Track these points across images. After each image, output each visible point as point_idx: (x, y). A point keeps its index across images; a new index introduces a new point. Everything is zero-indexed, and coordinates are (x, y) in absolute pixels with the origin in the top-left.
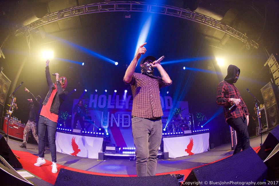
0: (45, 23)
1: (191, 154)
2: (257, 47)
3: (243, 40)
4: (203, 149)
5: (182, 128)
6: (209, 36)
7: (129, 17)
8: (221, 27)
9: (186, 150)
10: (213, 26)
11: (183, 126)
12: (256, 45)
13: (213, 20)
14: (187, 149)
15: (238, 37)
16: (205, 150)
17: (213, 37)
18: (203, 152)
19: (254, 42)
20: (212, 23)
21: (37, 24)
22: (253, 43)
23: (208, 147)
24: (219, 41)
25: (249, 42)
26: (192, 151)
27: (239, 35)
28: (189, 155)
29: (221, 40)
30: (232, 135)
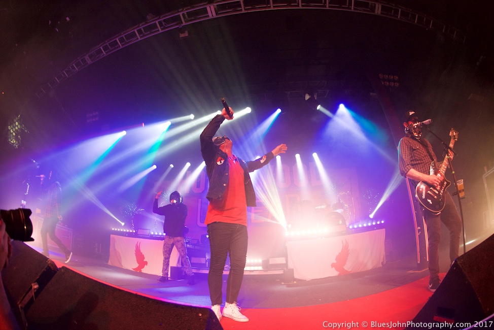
7: (186, 34)
28: (339, 275)
30: (417, 234)
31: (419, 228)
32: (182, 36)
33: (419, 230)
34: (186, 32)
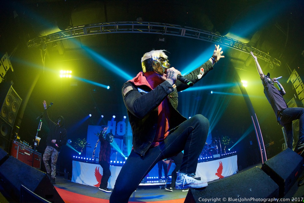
0: (66, 37)
1: (221, 177)
2: (280, 65)
3: (267, 60)
4: (232, 171)
5: (210, 153)
6: (234, 59)
7: (163, 40)
8: (247, 50)
9: (216, 174)
10: (239, 49)
11: (211, 150)
12: (279, 63)
13: (239, 43)
14: (217, 172)
15: (262, 58)
16: (234, 172)
17: (237, 59)
18: (232, 174)
19: (276, 60)
20: (238, 45)
21: (55, 37)
22: (276, 62)
23: (236, 169)
24: (243, 63)
25: (272, 61)
26: (222, 175)
27: (262, 55)
28: (219, 179)
29: (245, 62)
30: (262, 152)
31: (262, 150)
32: (160, 40)
33: (262, 151)
34: (164, 39)
